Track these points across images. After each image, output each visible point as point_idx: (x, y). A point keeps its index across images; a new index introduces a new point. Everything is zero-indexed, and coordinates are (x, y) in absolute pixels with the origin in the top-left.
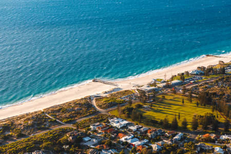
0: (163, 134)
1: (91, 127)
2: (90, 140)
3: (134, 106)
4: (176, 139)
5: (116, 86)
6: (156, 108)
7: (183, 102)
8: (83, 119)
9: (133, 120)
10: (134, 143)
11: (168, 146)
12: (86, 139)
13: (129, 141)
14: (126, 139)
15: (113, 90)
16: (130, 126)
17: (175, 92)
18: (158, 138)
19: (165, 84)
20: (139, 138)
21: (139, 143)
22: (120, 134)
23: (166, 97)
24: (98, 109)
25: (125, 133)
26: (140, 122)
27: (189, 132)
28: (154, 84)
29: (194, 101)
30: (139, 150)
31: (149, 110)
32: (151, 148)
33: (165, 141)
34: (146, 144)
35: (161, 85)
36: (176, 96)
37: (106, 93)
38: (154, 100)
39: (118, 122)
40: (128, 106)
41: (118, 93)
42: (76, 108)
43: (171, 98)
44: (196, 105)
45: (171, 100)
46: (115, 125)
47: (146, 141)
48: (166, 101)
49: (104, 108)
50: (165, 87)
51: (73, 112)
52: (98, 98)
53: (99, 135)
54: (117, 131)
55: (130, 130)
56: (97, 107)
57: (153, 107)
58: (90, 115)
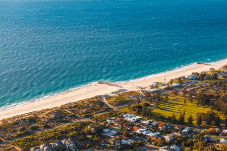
0: (172, 128)
1: (108, 121)
2: (109, 132)
3: (141, 104)
4: (185, 132)
5: (121, 87)
6: (161, 107)
7: (185, 102)
8: (99, 115)
9: (144, 116)
10: (149, 135)
11: (179, 137)
12: (106, 130)
13: (144, 133)
14: (141, 131)
15: (120, 91)
16: (143, 120)
17: (176, 94)
18: (169, 131)
19: (166, 87)
20: (152, 131)
21: (153, 134)
22: (134, 127)
23: (169, 98)
24: (110, 106)
25: (139, 127)
26: (151, 118)
27: (194, 126)
28: (156, 87)
29: (195, 102)
30: (154, 141)
31: (156, 108)
32: (164, 139)
33: (175, 133)
34: (158, 135)
35: (162, 88)
36: (178, 97)
37: (113, 93)
38: (159, 100)
39: (131, 117)
40: (136, 104)
41: (124, 93)
42: (91, 105)
43: (174, 98)
44: (196, 105)
45: (173, 100)
46: (128, 119)
47: (158, 133)
48: (169, 101)
49: (115, 106)
50: (166, 89)
51: (89, 108)
52: (108, 97)
53: (116, 128)
54: (132, 125)
55: (144, 124)
56: (108, 104)
57: (159, 106)
58: (104, 111)
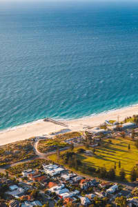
0: (96, 185)
1: (23, 173)
2: (16, 189)
3: (75, 150)
4: (109, 192)
5: (67, 126)
6: (98, 154)
7: (129, 148)
8: (17, 164)
9: (70, 167)
10: (61, 195)
11: (98, 199)
12: (13, 188)
13: (57, 192)
14: (55, 189)
15: (61, 132)
16: (64, 174)
17: (123, 136)
18: (90, 189)
19: (115, 126)
20: (69, 189)
21: (67, 194)
22: (51, 183)
23: (113, 141)
24: (38, 152)
25: (57, 182)
26: (77, 170)
28: (104, 126)
30: (66, 203)
31: (90, 156)
32: (80, 201)
33: (97, 193)
34: (75, 196)
35: (112, 127)
36: (125, 140)
37: (53, 134)
38: (99, 145)
39: (52, 169)
40: (69, 150)
41: (64, 135)
42: (14, 151)
43: (118, 142)
45: (117, 145)
46: (48, 172)
47: (76, 192)
48: (112, 146)
49: (44, 152)
50: (115, 130)
51: (10, 155)
52: (43, 140)
53: (28, 183)
54: (48, 180)
55: (62, 179)
56: (37, 150)
57: (95, 153)
58: (27, 159)
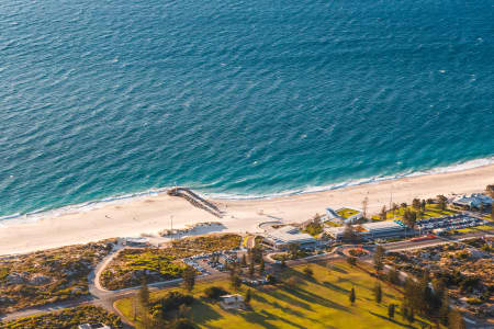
5: (218, 215)
24: (97, 286)
31: (233, 312)
36: (353, 273)
37: (169, 234)
41: (197, 241)
49: (112, 286)
57: (253, 302)
